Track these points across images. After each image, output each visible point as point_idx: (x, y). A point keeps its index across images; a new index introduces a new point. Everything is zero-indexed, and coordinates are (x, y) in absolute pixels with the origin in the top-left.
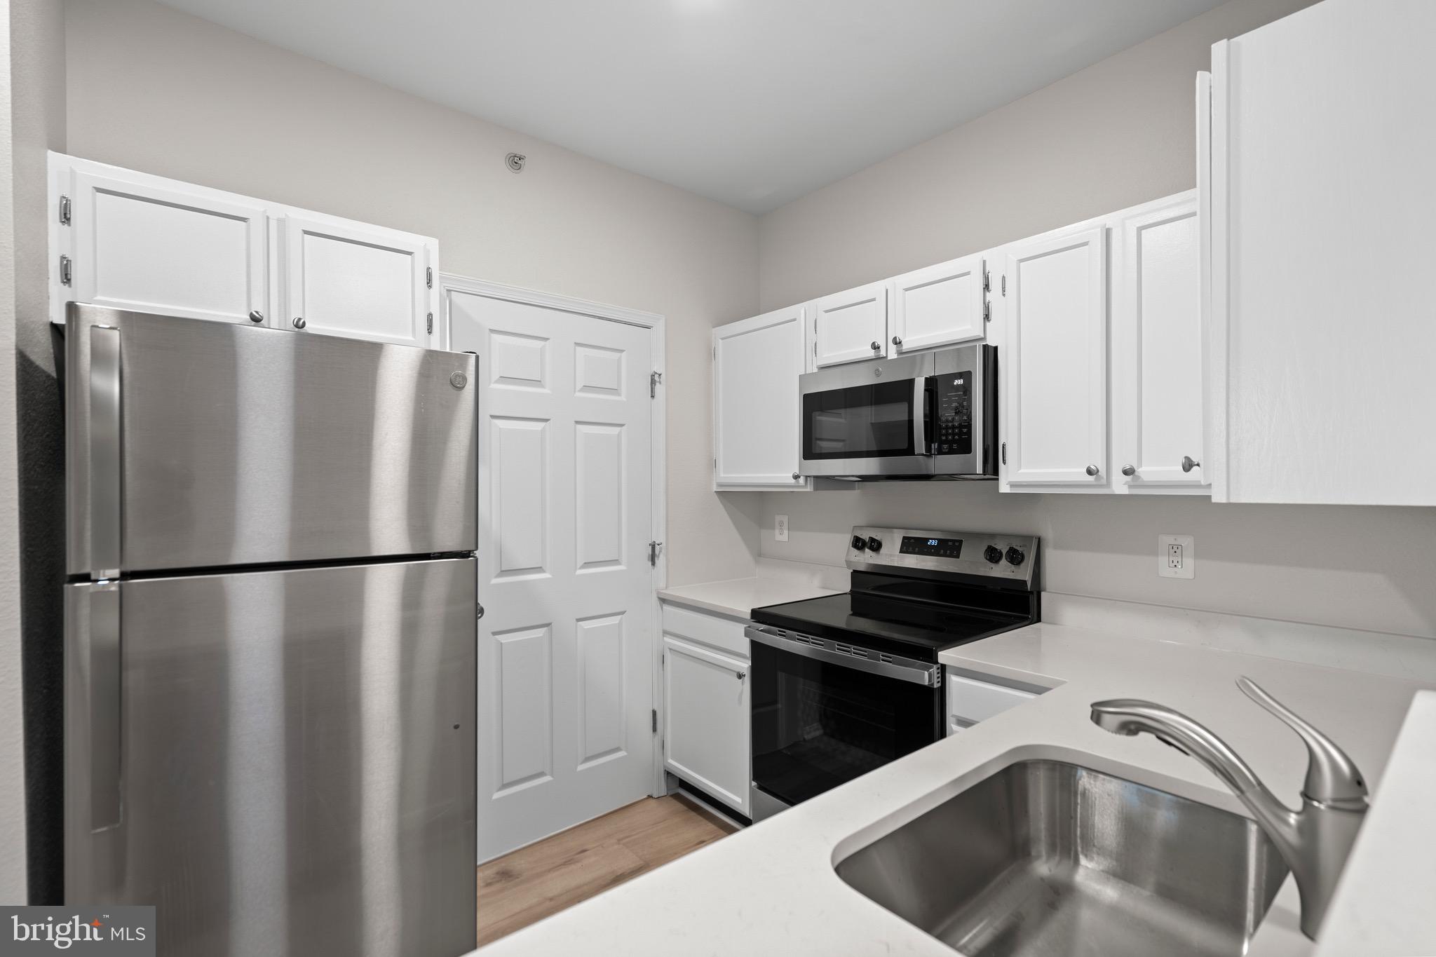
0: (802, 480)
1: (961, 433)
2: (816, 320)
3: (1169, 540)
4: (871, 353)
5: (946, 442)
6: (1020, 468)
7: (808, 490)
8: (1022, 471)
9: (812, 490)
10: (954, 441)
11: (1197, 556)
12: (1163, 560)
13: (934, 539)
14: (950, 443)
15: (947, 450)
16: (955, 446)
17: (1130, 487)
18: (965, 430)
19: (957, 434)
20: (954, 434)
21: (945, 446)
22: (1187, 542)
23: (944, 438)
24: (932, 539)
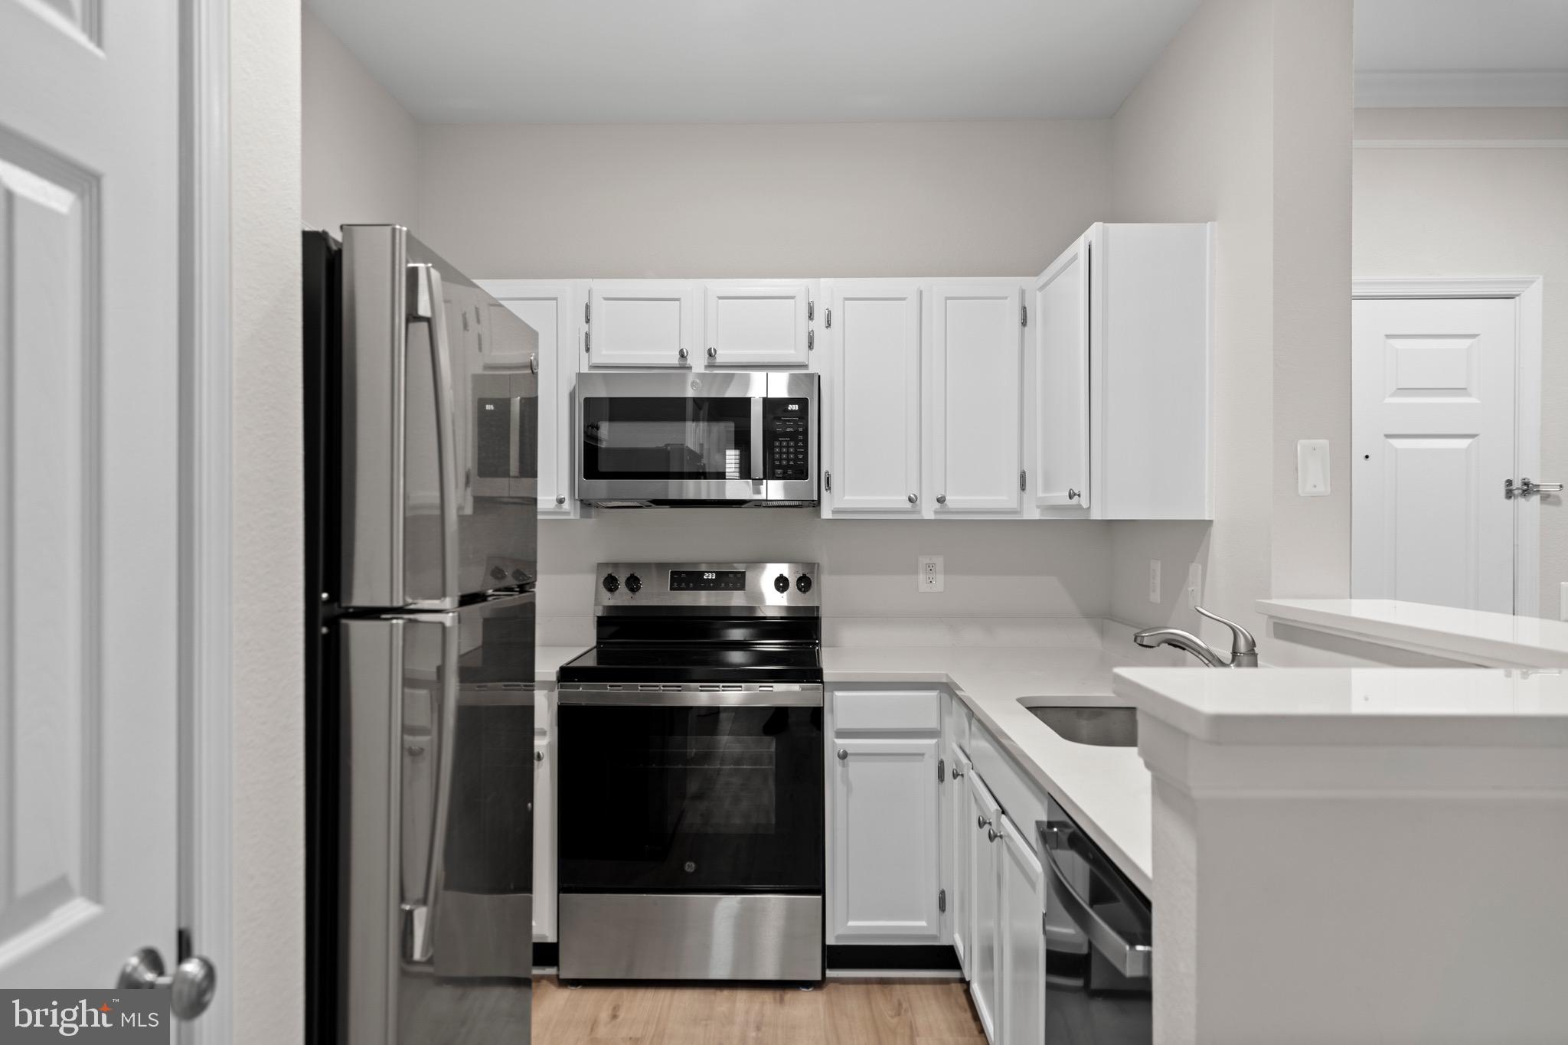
0: (566, 506)
1: (796, 459)
2: (588, 307)
3: (924, 560)
4: (675, 360)
5: (780, 467)
6: (844, 496)
7: (572, 517)
8: (846, 498)
9: (578, 517)
10: (788, 467)
11: (947, 571)
12: (922, 577)
13: (711, 572)
14: (785, 468)
15: (781, 476)
16: (790, 472)
17: (936, 512)
18: (801, 456)
19: (792, 460)
20: (788, 460)
21: (779, 471)
22: (939, 561)
23: (777, 463)
24: (708, 572)
